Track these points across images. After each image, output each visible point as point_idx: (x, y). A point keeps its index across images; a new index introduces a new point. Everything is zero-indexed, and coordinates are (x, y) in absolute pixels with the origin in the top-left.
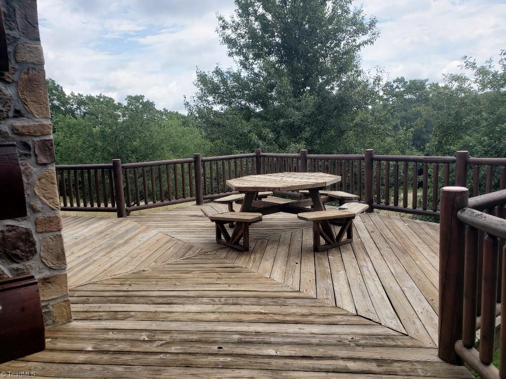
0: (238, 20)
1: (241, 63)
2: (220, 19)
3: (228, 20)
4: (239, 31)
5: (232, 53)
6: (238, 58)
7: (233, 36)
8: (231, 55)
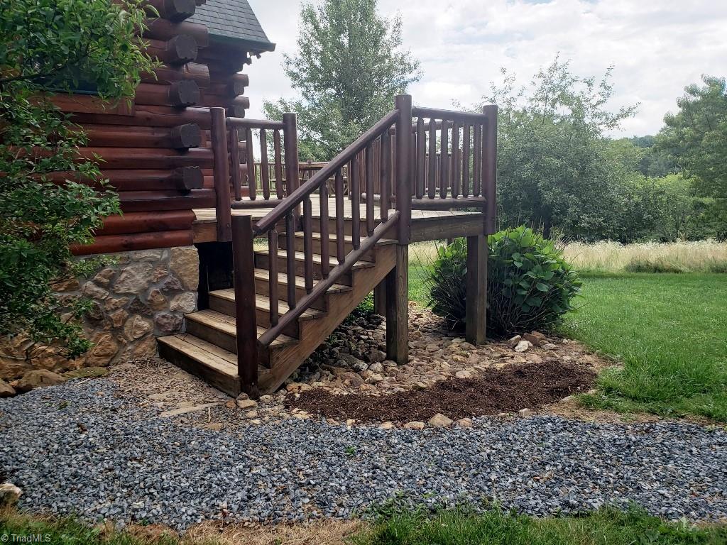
0: (300, 57)
1: (303, 94)
2: (285, 55)
3: (292, 58)
4: (301, 67)
5: (295, 85)
6: (300, 90)
7: (296, 70)
8: (294, 86)
